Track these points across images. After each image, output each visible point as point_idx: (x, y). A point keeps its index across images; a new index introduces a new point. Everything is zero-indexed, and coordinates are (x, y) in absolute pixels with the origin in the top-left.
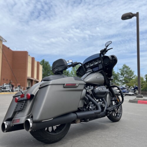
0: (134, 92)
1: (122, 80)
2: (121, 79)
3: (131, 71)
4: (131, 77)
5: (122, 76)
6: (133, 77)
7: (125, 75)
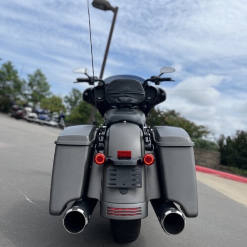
0: (59, 122)
1: (28, 94)
2: (27, 92)
3: (46, 84)
4: (44, 94)
5: (29, 88)
6: (46, 95)
7: (35, 88)
